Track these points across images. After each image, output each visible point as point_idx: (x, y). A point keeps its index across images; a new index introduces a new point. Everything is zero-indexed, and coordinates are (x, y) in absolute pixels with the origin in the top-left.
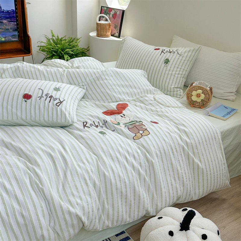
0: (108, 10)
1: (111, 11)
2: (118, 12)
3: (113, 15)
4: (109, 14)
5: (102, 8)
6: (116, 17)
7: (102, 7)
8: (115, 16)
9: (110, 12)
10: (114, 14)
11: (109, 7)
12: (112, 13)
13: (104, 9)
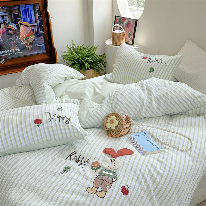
0: (122, 19)
1: (125, 20)
2: (132, 21)
3: (126, 24)
4: (123, 24)
5: (116, 18)
6: (129, 27)
7: (116, 16)
8: (128, 25)
9: (124, 22)
10: (128, 23)
11: (122, 16)
12: (126, 22)
13: (118, 18)
